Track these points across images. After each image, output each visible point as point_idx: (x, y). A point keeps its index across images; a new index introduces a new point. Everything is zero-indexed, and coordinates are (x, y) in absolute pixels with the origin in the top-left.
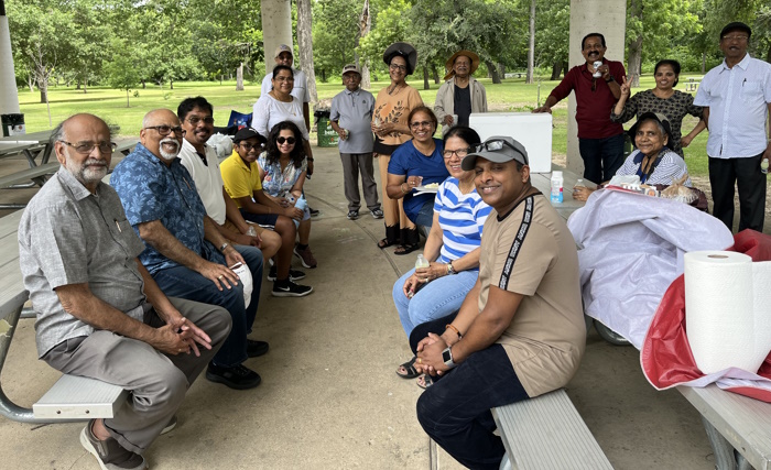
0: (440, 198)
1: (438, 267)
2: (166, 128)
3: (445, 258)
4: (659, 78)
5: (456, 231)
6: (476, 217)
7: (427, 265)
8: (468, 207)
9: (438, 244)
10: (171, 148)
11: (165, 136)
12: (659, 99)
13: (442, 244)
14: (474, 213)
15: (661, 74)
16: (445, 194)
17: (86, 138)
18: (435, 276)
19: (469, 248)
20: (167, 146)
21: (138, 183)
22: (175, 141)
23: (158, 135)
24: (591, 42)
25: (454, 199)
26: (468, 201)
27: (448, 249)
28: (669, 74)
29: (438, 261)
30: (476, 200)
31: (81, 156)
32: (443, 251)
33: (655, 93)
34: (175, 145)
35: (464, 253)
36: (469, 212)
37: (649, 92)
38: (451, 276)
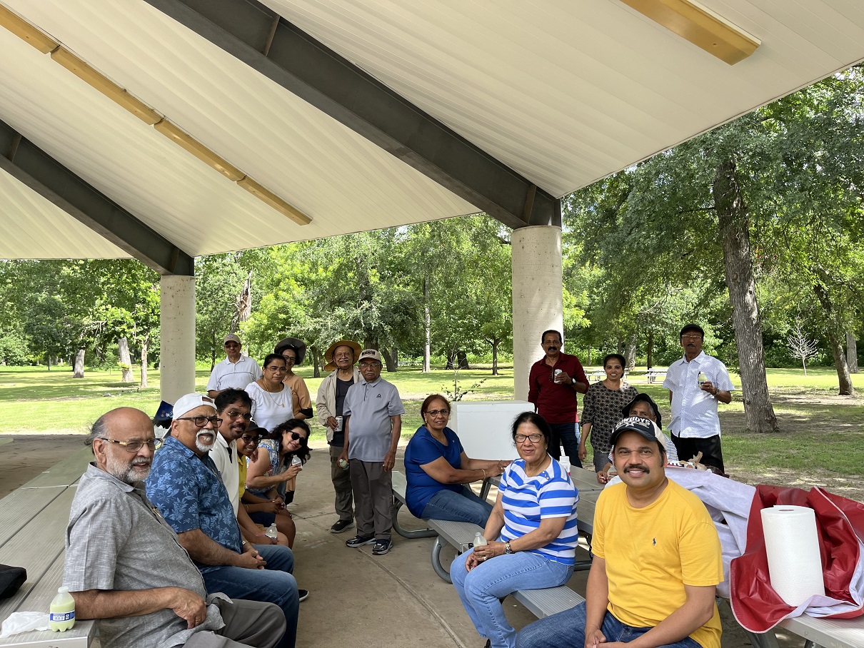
0: (505, 479)
1: (497, 546)
2: (202, 418)
3: (505, 538)
4: (609, 371)
5: (517, 511)
6: (539, 499)
7: (485, 543)
8: (533, 488)
9: (500, 525)
10: (208, 439)
11: (202, 427)
12: (610, 391)
13: (504, 524)
14: (538, 496)
15: (610, 367)
16: (510, 476)
17: (135, 435)
18: (492, 555)
19: (527, 529)
20: (205, 438)
21: (179, 487)
22: (213, 432)
23: (195, 427)
24: (551, 338)
25: (519, 481)
26: (533, 483)
27: (509, 529)
28: (617, 367)
29: (498, 540)
30: (542, 483)
31: (129, 456)
32: (504, 532)
33: (605, 385)
34: (211, 435)
35: (523, 534)
36: (534, 494)
37: (601, 383)
38: (508, 556)
